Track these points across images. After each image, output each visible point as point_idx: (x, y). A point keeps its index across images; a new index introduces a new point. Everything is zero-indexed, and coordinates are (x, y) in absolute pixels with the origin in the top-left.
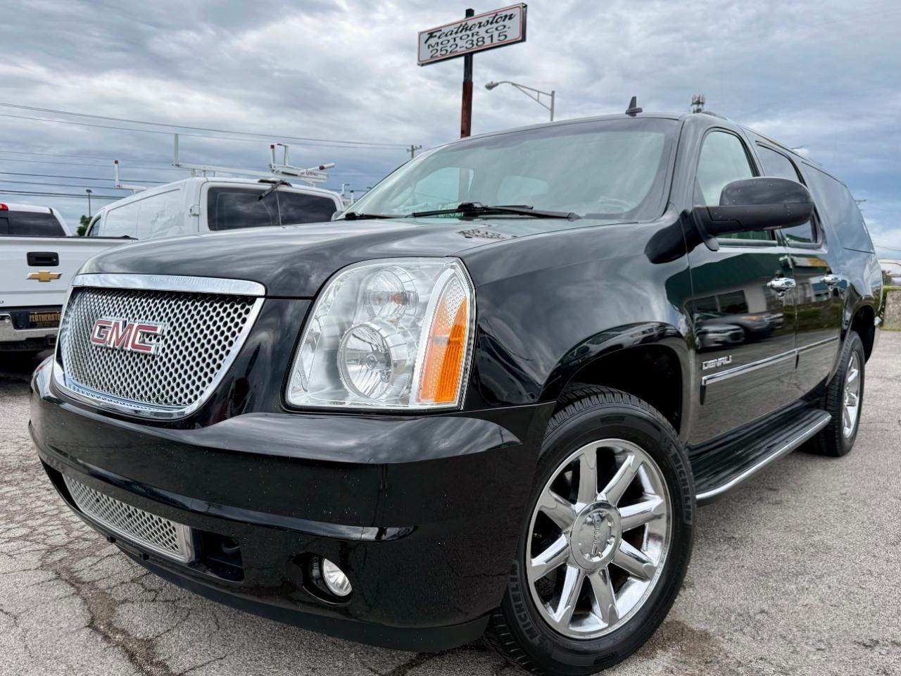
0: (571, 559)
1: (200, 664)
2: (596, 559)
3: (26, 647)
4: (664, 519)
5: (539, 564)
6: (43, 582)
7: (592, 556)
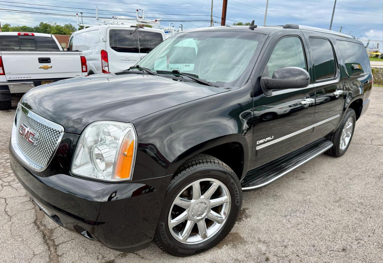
0: (189, 218)
1: (65, 241)
2: (200, 218)
3: (11, 230)
4: (228, 203)
5: (173, 222)
6: (24, 202)
7: (197, 217)
